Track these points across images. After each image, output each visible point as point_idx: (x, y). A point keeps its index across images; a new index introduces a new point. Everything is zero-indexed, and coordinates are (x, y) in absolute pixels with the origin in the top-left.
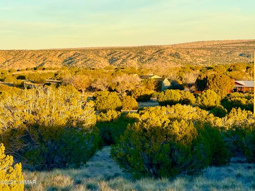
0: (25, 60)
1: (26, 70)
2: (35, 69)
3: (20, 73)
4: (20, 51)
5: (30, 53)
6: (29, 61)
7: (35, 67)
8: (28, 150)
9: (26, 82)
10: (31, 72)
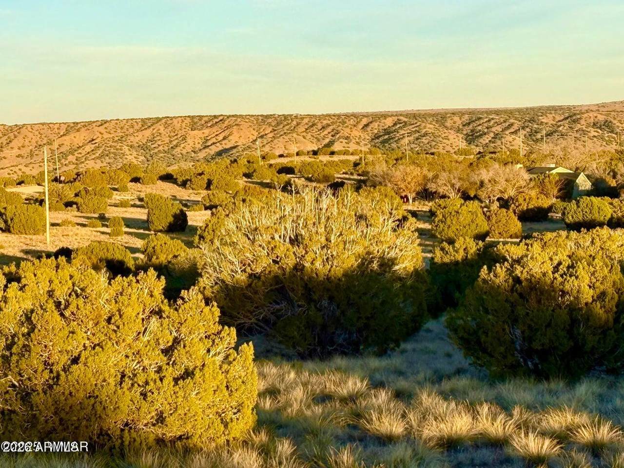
0: (295, 135)
1: (298, 154)
2: (315, 153)
3: (284, 161)
4: (286, 117)
5: (306, 121)
6: (304, 137)
7: (316, 149)
8: (282, 316)
9: (296, 180)
10: (307, 159)
